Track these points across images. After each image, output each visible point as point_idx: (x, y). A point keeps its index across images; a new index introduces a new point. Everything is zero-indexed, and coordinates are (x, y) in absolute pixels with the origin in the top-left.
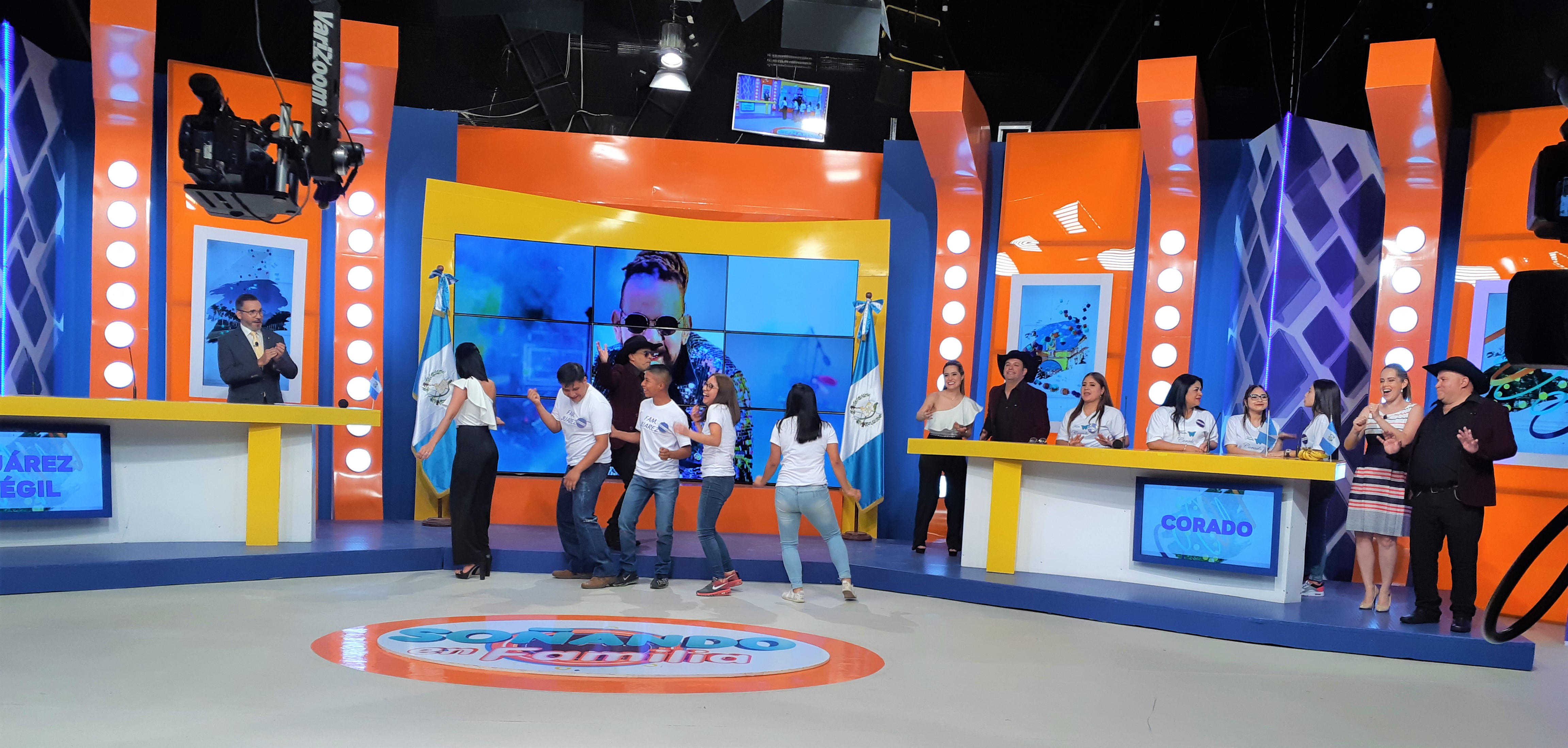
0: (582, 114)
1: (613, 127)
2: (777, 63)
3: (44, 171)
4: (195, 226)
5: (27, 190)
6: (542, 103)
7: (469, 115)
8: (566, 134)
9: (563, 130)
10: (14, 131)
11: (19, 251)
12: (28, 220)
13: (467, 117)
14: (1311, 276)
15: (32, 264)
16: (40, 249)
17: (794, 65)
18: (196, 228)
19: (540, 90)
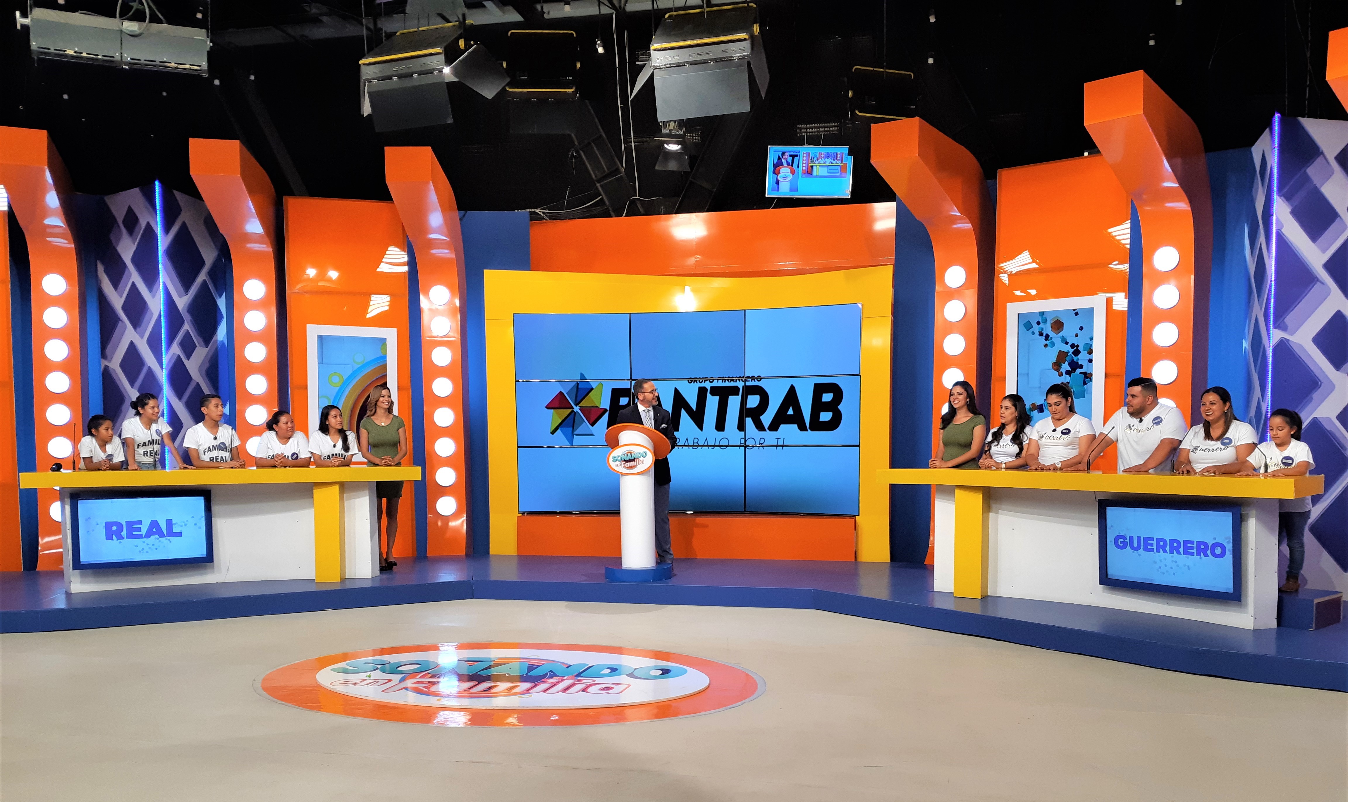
0: (635, 200)
1: (662, 208)
2: (806, 132)
3: (204, 292)
4: (308, 325)
5: (186, 309)
6: (603, 195)
7: (543, 212)
8: (623, 218)
9: (620, 215)
10: (169, 264)
11: (179, 356)
12: (188, 332)
13: (541, 214)
14: (1318, 280)
15: (194, 366)
16: (201, 353)
17: (821, 132)
18: (309, 326)
19: (601, 183)
